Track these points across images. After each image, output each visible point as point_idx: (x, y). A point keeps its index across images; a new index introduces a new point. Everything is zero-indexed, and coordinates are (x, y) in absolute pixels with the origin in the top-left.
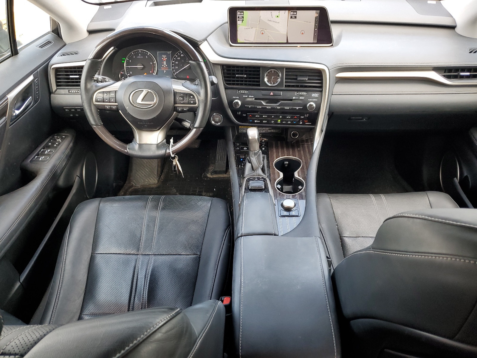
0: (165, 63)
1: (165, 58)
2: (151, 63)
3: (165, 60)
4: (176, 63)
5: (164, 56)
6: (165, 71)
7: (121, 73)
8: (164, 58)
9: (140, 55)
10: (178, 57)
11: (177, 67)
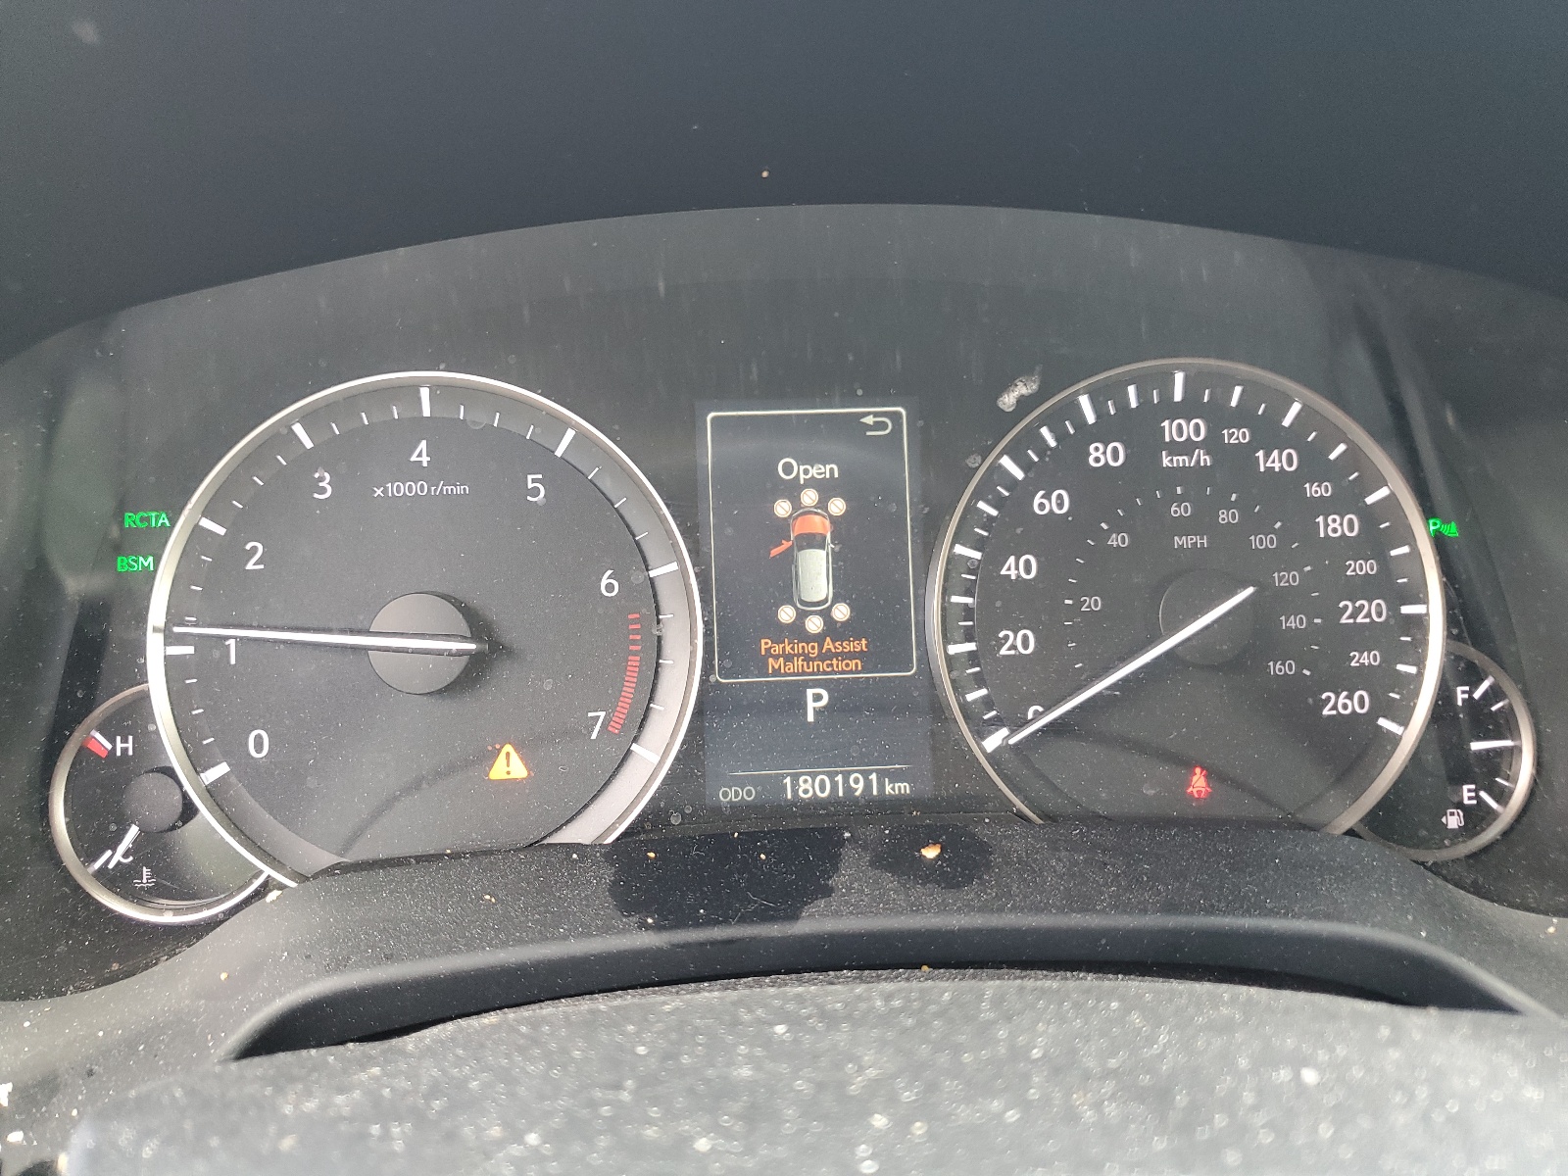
0: (815, 574)
1: (823, 504)
2: (608, 583)
3: (819, 525)
4: (1012, 568)
5: (801, 471)
6: (815, 701)
7: (83, 752)
8: (809, 497)
9: (421, 454)
10: (1042, 477)
11: (1018, 642)
